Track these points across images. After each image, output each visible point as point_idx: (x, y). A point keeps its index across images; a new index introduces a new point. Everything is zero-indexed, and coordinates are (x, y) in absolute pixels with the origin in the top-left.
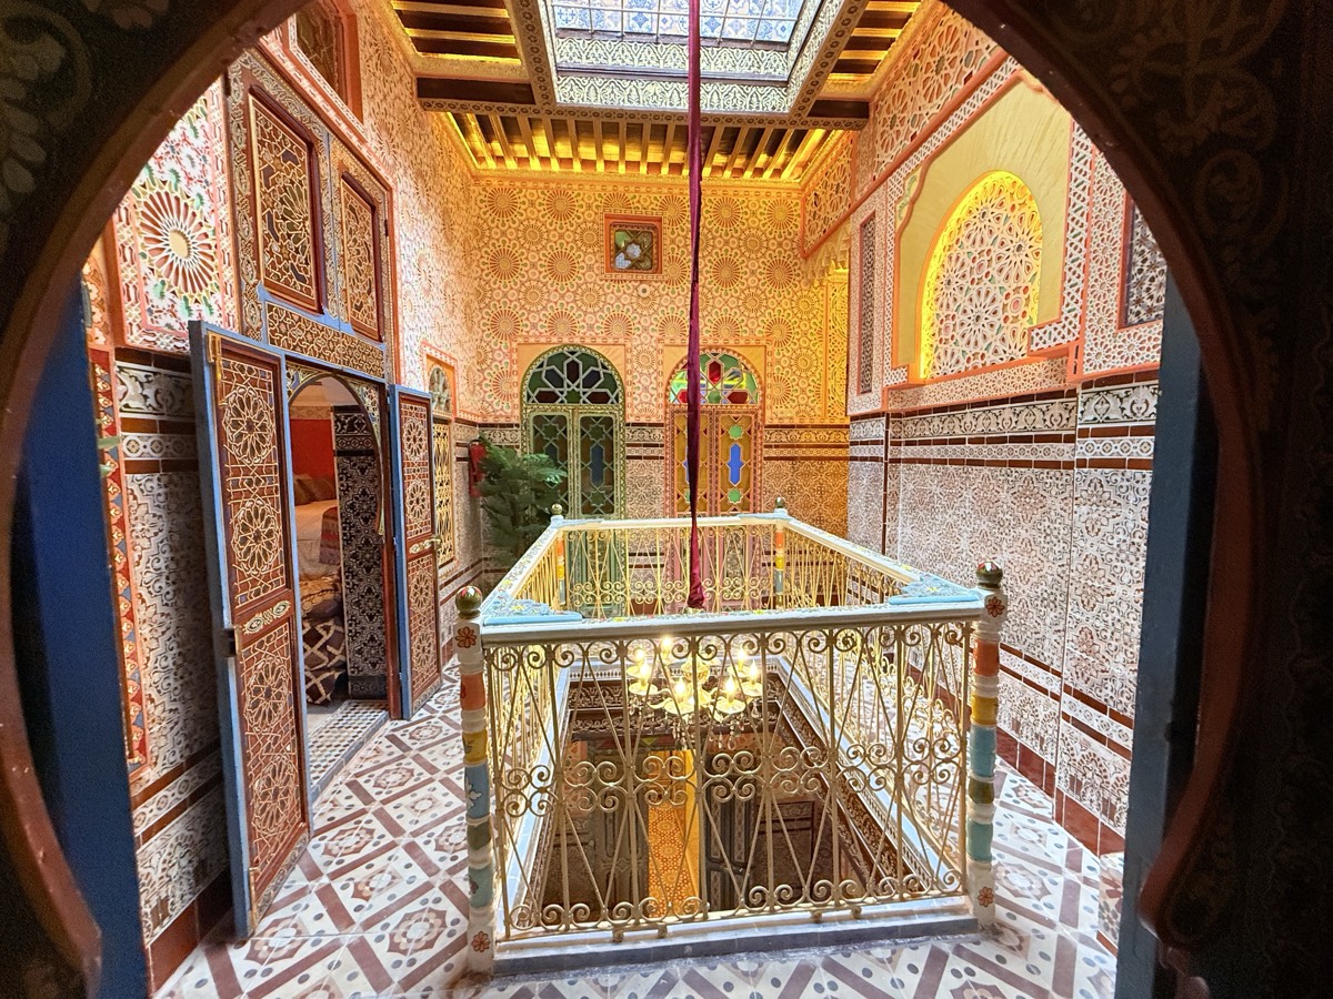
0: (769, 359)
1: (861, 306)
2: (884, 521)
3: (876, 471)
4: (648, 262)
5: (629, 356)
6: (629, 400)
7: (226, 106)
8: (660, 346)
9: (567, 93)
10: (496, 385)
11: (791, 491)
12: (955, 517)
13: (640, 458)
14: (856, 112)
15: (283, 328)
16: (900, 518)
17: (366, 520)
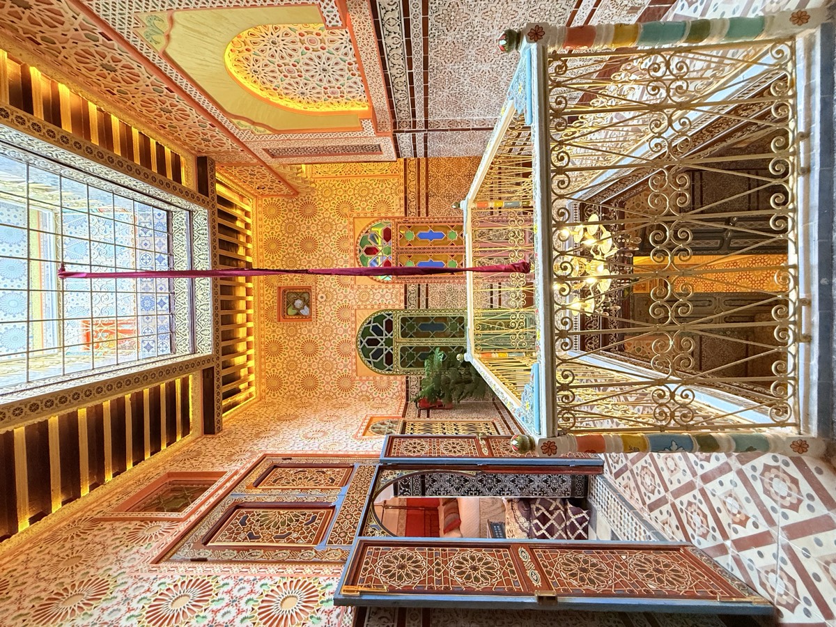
0: (362, 215)
1: (324, 155)
2: (469, 130)
3: (433, 138)
4: (305, 295)
5: (362, 307)
6: (390, 307)
7: (213, 562)
8: (356, 287)
9: (206, 348)
10: (382, 390)
11: (449, 197)
12: (466, 76)
13: (427, 300)
14: (204, 165)
15: (342, 535)
16: (467, 118)
17: (466, 481)
